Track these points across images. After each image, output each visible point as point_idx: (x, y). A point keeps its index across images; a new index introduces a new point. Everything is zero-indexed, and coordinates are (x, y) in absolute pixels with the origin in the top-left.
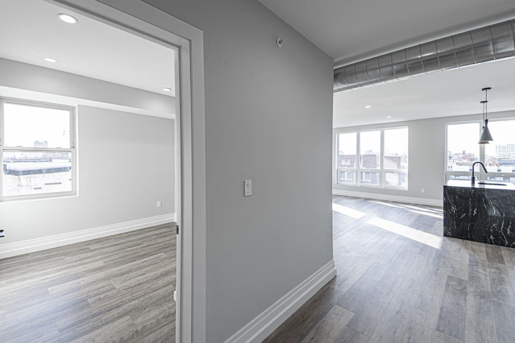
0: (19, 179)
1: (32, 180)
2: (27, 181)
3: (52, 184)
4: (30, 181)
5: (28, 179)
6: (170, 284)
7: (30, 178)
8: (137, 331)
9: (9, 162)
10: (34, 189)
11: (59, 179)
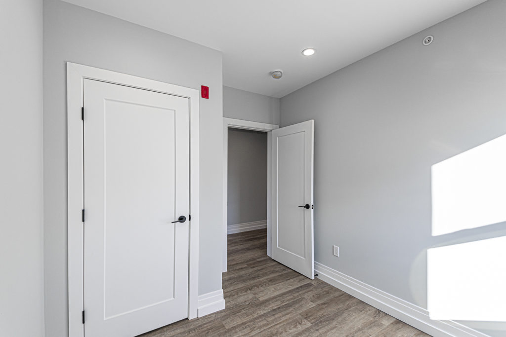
6: (229, 330)
8: (250, 290)
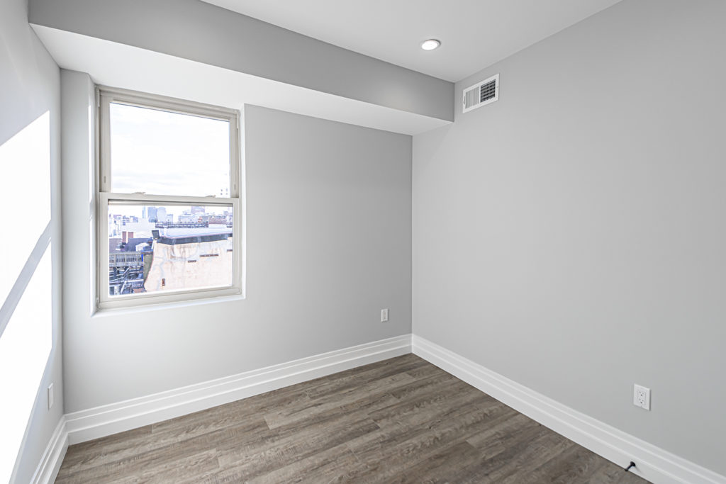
0: (173, 249)
1: (187, 250)
2: (180, 252)
3: (208, 256)
4: (184, 251)
5: (182, 250)
7: (184, 248)
9: (162, 228)
10: (189, 262)
11: (216, 250)
